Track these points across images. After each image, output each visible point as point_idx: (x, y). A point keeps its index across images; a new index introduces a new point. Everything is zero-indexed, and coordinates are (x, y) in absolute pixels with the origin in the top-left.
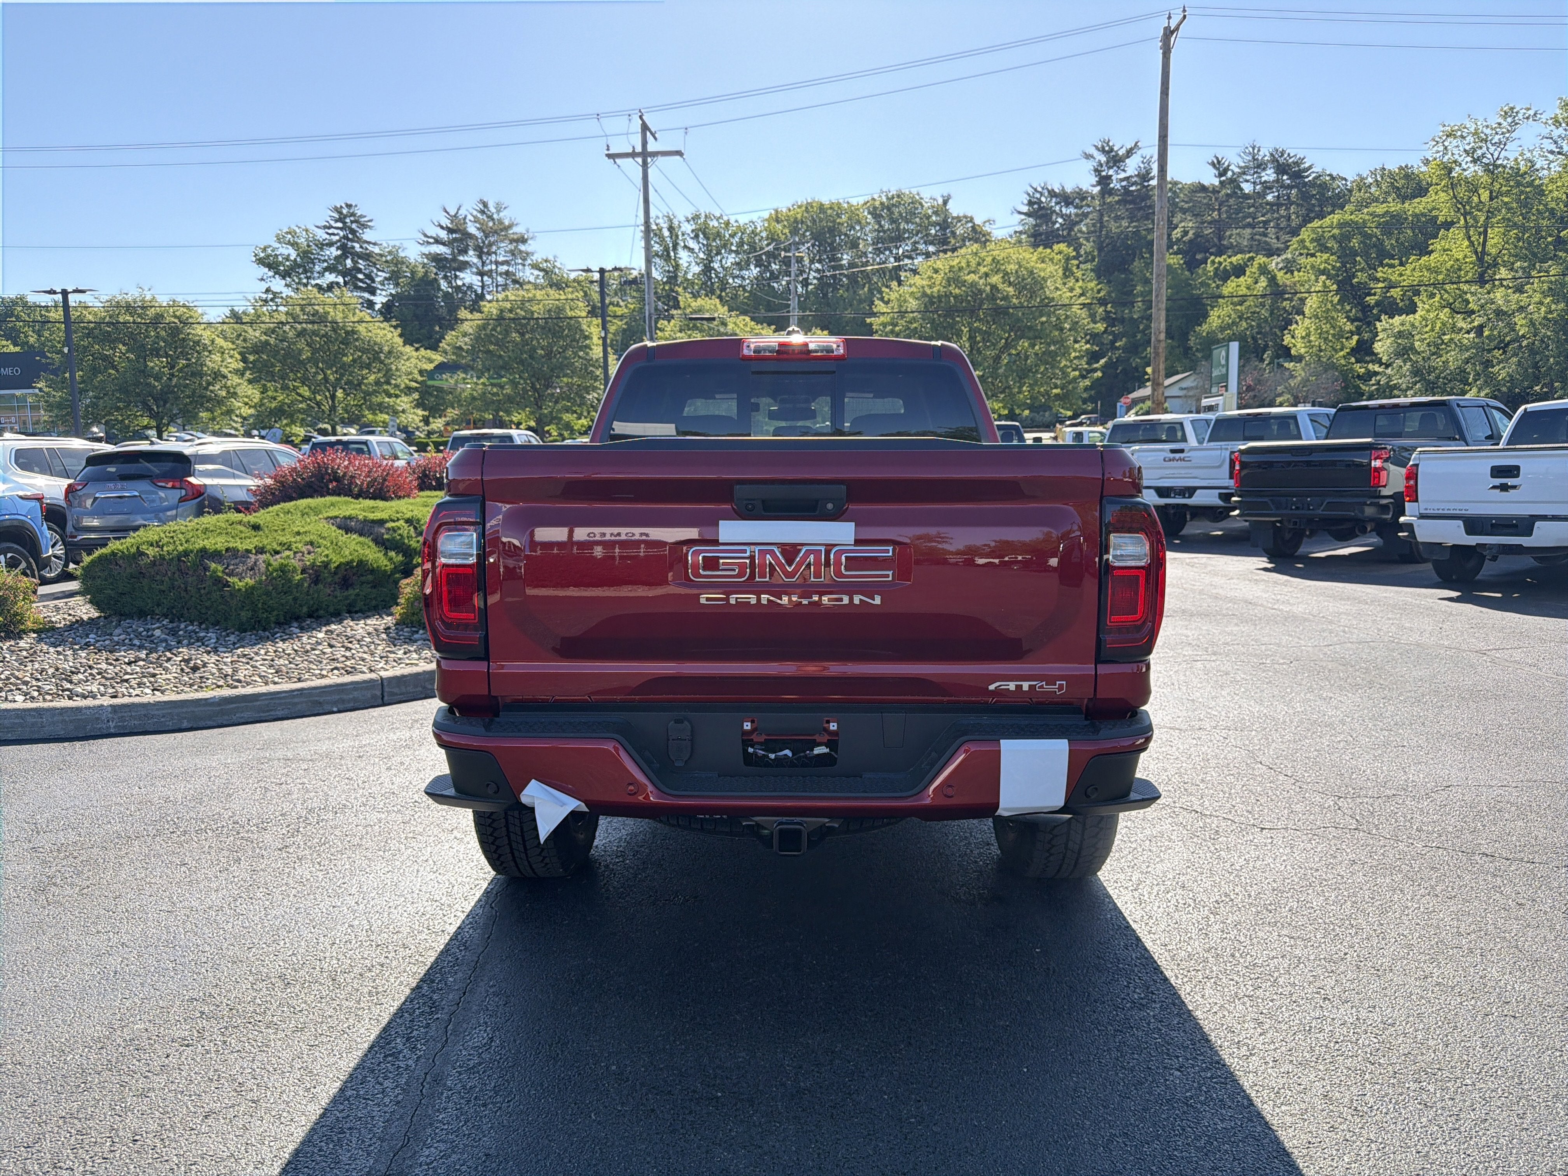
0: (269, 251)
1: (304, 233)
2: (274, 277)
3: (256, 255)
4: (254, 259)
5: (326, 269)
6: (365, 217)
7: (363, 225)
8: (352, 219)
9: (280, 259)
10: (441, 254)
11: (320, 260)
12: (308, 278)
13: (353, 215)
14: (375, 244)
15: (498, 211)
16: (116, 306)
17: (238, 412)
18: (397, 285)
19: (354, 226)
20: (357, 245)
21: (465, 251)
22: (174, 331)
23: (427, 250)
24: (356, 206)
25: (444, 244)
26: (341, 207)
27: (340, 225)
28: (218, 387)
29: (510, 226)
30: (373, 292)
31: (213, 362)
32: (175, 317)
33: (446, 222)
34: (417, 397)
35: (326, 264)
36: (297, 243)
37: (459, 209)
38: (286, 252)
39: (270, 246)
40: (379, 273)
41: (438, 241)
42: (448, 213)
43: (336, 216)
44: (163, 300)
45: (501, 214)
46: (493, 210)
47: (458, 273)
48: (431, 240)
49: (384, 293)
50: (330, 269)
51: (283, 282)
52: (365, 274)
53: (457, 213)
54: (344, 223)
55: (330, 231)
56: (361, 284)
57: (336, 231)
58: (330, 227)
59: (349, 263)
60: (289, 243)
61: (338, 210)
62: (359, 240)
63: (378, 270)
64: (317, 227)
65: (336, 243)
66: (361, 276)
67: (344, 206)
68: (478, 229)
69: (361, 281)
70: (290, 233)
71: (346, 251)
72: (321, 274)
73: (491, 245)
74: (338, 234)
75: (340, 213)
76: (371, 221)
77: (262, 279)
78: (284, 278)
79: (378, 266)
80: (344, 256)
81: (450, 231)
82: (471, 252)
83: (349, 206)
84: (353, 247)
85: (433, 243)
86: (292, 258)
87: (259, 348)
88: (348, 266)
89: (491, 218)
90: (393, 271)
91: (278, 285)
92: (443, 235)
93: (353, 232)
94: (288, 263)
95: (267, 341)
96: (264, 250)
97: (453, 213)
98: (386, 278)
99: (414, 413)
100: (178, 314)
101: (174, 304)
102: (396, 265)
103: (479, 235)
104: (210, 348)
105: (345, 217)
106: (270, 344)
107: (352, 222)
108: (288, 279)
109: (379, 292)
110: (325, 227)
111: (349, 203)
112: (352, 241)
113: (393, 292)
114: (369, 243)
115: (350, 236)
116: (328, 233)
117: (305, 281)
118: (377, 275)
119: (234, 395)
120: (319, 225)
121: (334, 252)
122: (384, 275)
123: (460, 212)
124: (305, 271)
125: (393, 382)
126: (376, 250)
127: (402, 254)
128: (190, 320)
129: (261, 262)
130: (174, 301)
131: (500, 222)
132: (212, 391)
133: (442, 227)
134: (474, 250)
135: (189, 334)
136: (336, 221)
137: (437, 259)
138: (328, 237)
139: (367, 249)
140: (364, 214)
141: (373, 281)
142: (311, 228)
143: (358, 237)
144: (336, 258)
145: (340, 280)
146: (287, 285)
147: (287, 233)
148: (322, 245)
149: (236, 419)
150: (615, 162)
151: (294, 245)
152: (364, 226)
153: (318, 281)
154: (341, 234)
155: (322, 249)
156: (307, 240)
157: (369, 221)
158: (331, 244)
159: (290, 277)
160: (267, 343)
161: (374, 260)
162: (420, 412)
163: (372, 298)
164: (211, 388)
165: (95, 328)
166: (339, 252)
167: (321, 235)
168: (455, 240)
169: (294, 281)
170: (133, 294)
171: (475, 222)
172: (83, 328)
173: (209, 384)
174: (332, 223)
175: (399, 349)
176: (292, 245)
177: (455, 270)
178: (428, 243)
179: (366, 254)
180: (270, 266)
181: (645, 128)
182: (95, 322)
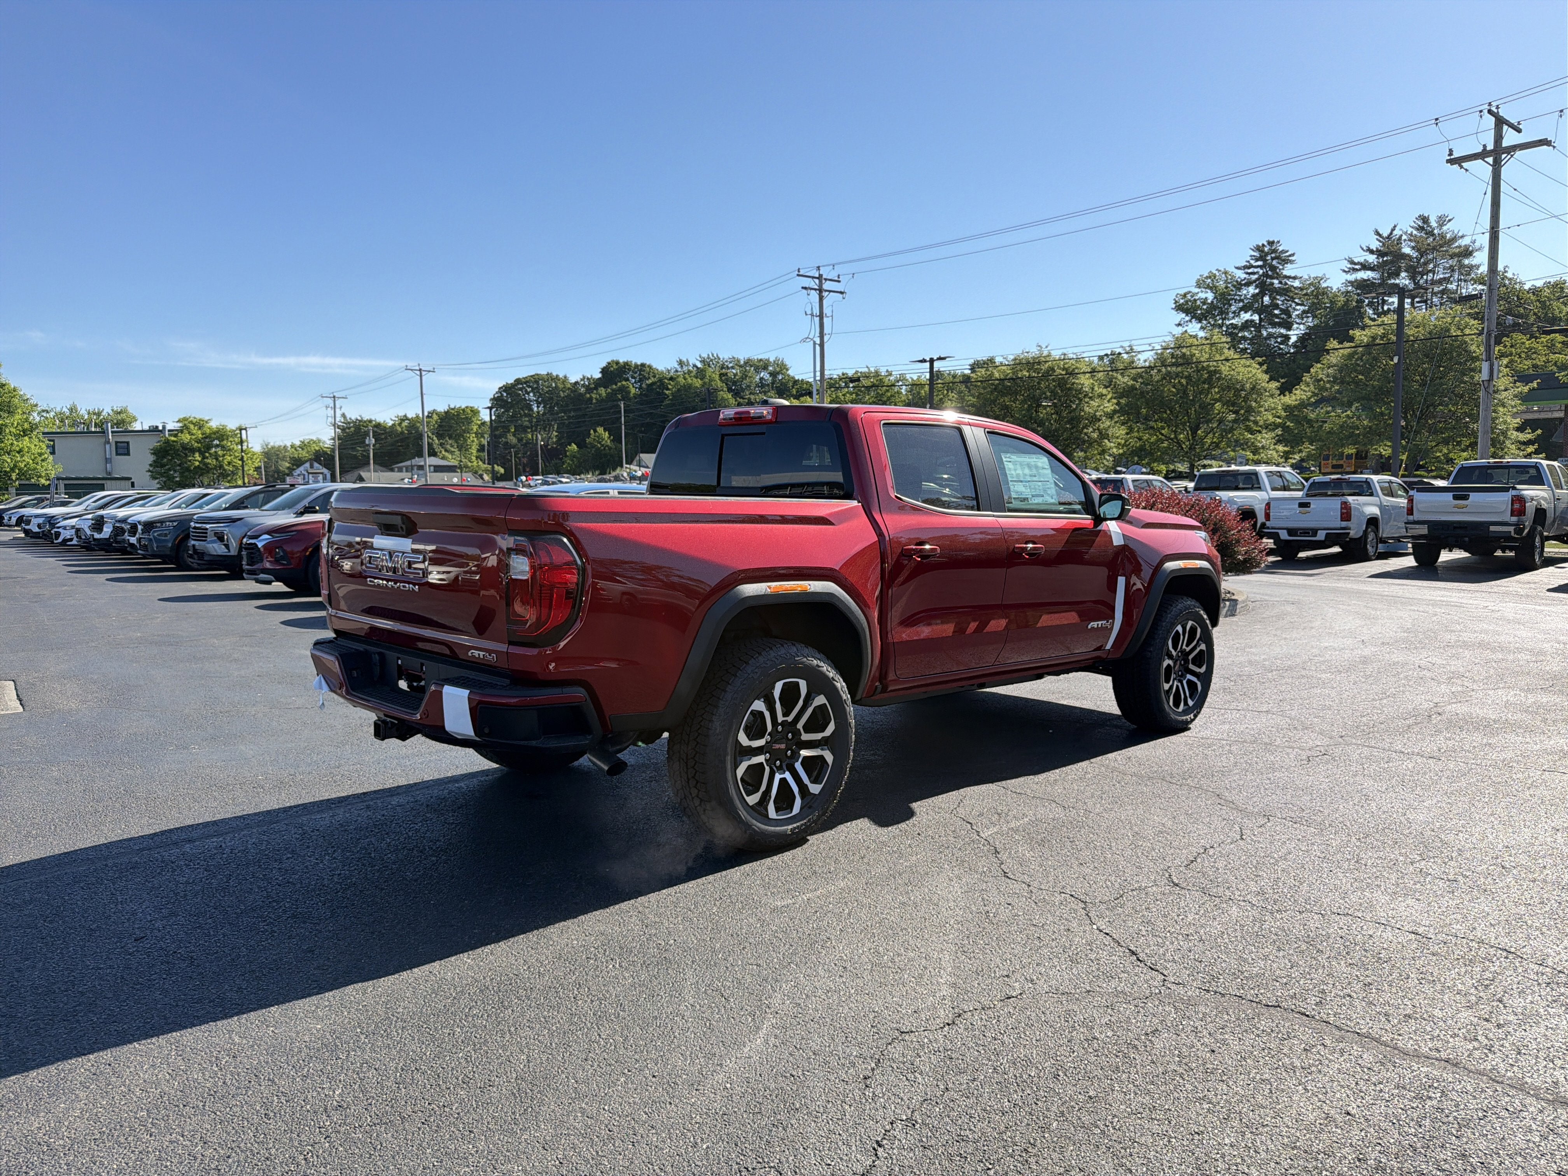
0: (1189, 297)
1: (1223, 276)
2: (1190, 321)
3: (1176, 302)
4: (1174, 306)
5: (1241, 309)
6: (1287, 251)
7: (1284, 260)
8: (1273, 255)
9: (1198, 303)
10: (1369, 280)
11: (1236, 300)
12: (1223, 319)
13: (1274, 251)
14: (1295, 278)
15: (1441, 225)
16: (1019, 363)
17: (1111, 452)
18: (1314, 317)
19: (1275, 262)
20: (1276, 281)
21: (1397, 275)
22: (1062, 383)
23: (1352, 277)
24: (1278, 242)
25: (1372, 269)
26: (1263, 245)
27: (1260, 263)
28: (1091, 429)
29: (1454, 239)
30: (1289, 328)
31: (1091, 407)
32: (1063, 369)
33: (1375, 245)
34: (1280, 433)
35: (1241, 304)
36: (1216, 287)
37: (1393, 230)
38: (1202, 295)
39: (1190, 292)
40: (1298, 307)
41: (1365, 267)
42: (1380, 235)
43: (1257, 254)
44: (1056, 354)
45: (1445, 228)
46: (1434, 224)
47: (1386, 298)
48: (1357, 267)
49: (1302, 327)
50: (1245, 309)
51: (1199, 325)
52: (1281, 310)
53: (1391, 233)
54: (1265, 261)
55: (1250, 271)
56: (1277, 320)
57: (1256, 270)
58: (1251, 266)
59: (1266, 299)
60: (1208, 287)
61: (1259, 249)
62: (1278, 276)
63: (1297, 304)
64: (1237, 268)
65: (1255, 281)
66: (1276, 312)
67: (1266, 244)
68: (1413, 248)
69: (1277, 316)
70: (1210, 277)
71: (1264, 287)
72: (1236, 314)
73: (1426, 263)
74: (1257, 273)
75: (1263, 251)
76: (1293, 255)
77: (1179, 325)
78: (1200, 322)
79: (1297, 300)
80: (1262, 294)
81: (1379, 253)
82: (1403, 274)
83: (1271, 243)
84: (1273, 284)
85: (1360, 270)
86: (1209, 301)
87: (1128, 392)
88: (1266, 303)
89: (1431, 233)
90: (1313, 303)
91: (1194, 328)
92: (1372, 259)
93: (1273, 268)
94: (1205, 307)
95: (1133, 386)
96: (1185, 295)
97: (1385, 235)
98: (1304, 312)
99: (1274, 449)
100: (1066, 366)
101: (1064, 358)
102: (1316, 297)
103: (1414, 254)
104: (1090, 395)
105: (1267, 254)
106: (1136, 389)
107: (1273, 259)
108: (1205, 322)
109: (1295, 326)
110: (1245, 267)
111: (1271, 240)
112: (1272, 278)
113: (1311, 324)
114: (1289, 277)
115: (1270, 273)
116: (1247, 273)
117: (1220, 322)
118: (1295, 309)
119: (1107, 437)
120: (1237, 266)
121: (1252, 290)
122: (1301, 308)
123: (1395, 233)
124: (1221, 313)
125: (1252, 418)
126: (1297, 284)
127: (1324, 285)
128: (1076, 371)
129: (1179, 308)
130: (1065, 355)
131: (1442, 236)
132: (1086, 434)
133: (1371, 252)
134: (1406, 271)
135: (1073, 383)
136: (1257, 260)
137: (1363, 286)
138: (1247, 276)
139: (1286, 284)
140: (1286, 249)
141: (1290, 317)
142: (1231, 269)
143: (1277, 273)
144: (1254, 296)
145: (1256, 318)
146: (1202, 328)
147: (1207, 278)
148: (1239, 285)
149: (1108, 458)
150: (1462, 167)
151: (1213, 288)
152: (1286, 261)
153: (1233, 321)
154: (1261, 272)
155: (1239, 289)
156: (1226, 282)
157: (1290, 256)
158: (1248, 284)
159: (1206, 320)
160: (1133, 388)
161: (1291, 294)
162: (1281, 448)
163: (1289, 333)
164: (1085, 430)
165: (999, 384)
166: (1257, 291)
167: (1241, 275)
168: (1385, 263)
169: (1209, 323)
170: (1033, 351)
171: (1410, 240)
172: (992, 384)
173: (1086, 427)
174: (1252, 262)
175: (1263, 384)
176: (1211, 289)
177: (1384, 294)
178: (1357, 270)
179: (1284, 289)
180: (1187, 311)
181: (1500, 122)
182: (1000, 380)
